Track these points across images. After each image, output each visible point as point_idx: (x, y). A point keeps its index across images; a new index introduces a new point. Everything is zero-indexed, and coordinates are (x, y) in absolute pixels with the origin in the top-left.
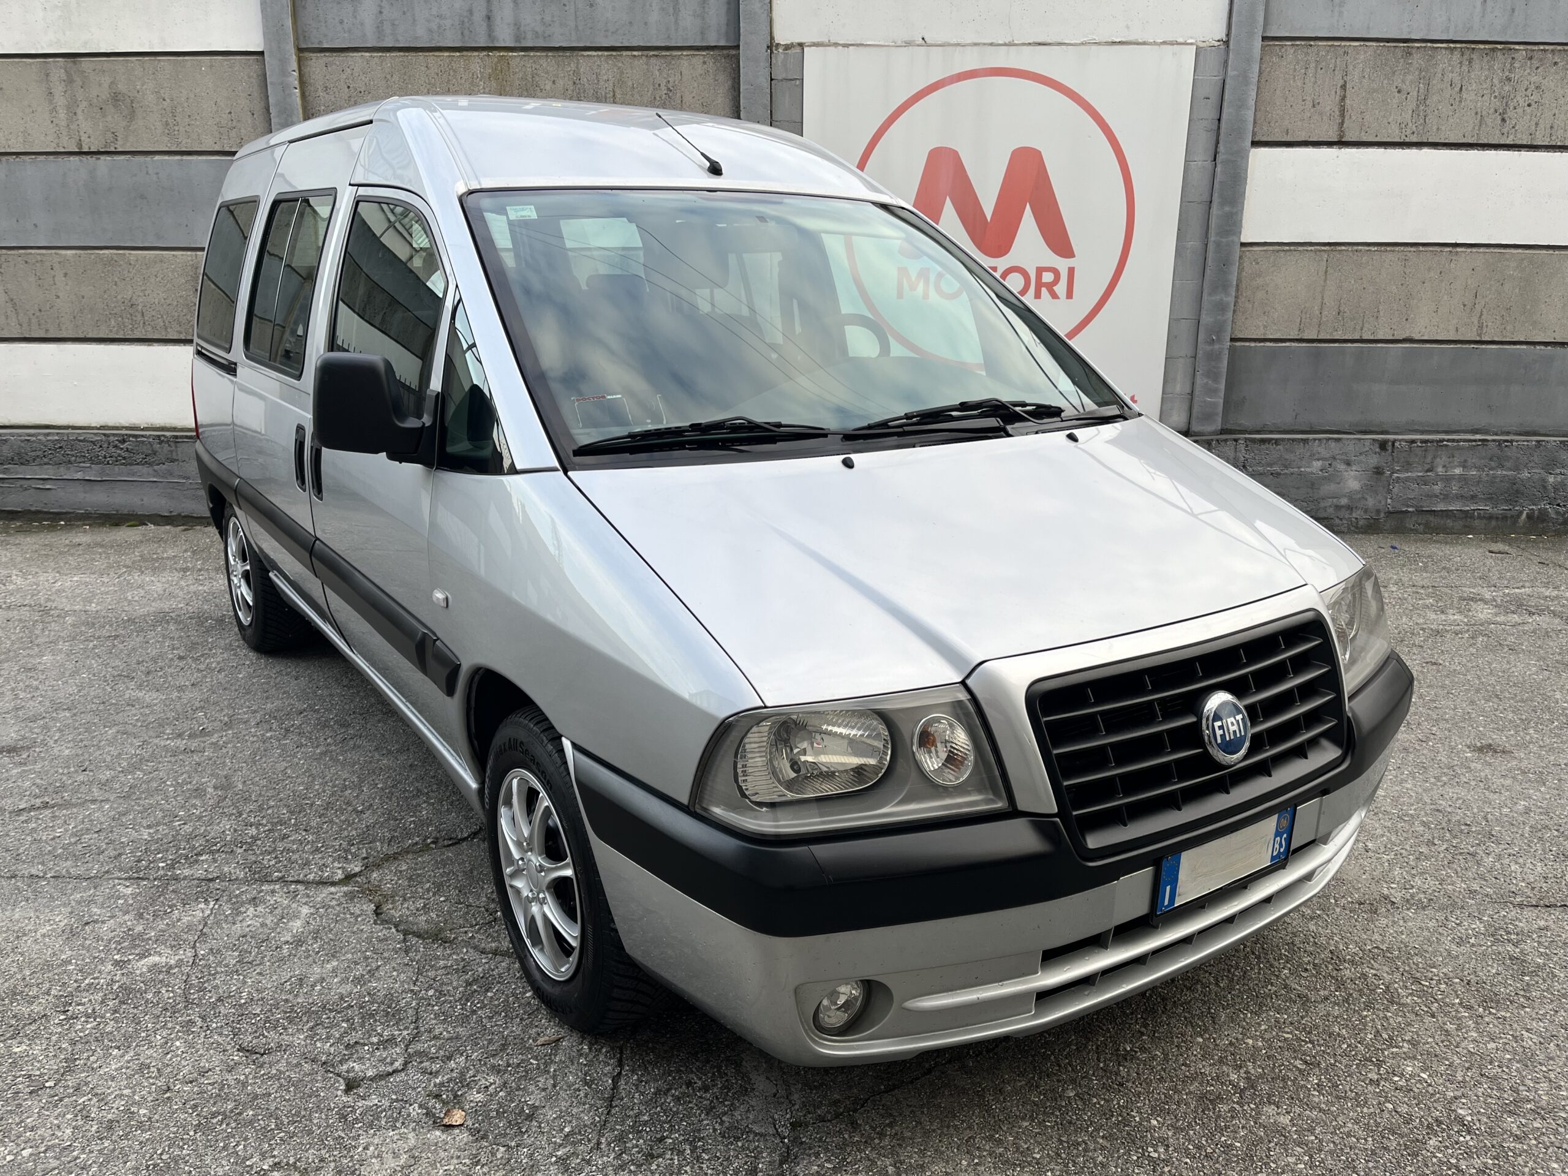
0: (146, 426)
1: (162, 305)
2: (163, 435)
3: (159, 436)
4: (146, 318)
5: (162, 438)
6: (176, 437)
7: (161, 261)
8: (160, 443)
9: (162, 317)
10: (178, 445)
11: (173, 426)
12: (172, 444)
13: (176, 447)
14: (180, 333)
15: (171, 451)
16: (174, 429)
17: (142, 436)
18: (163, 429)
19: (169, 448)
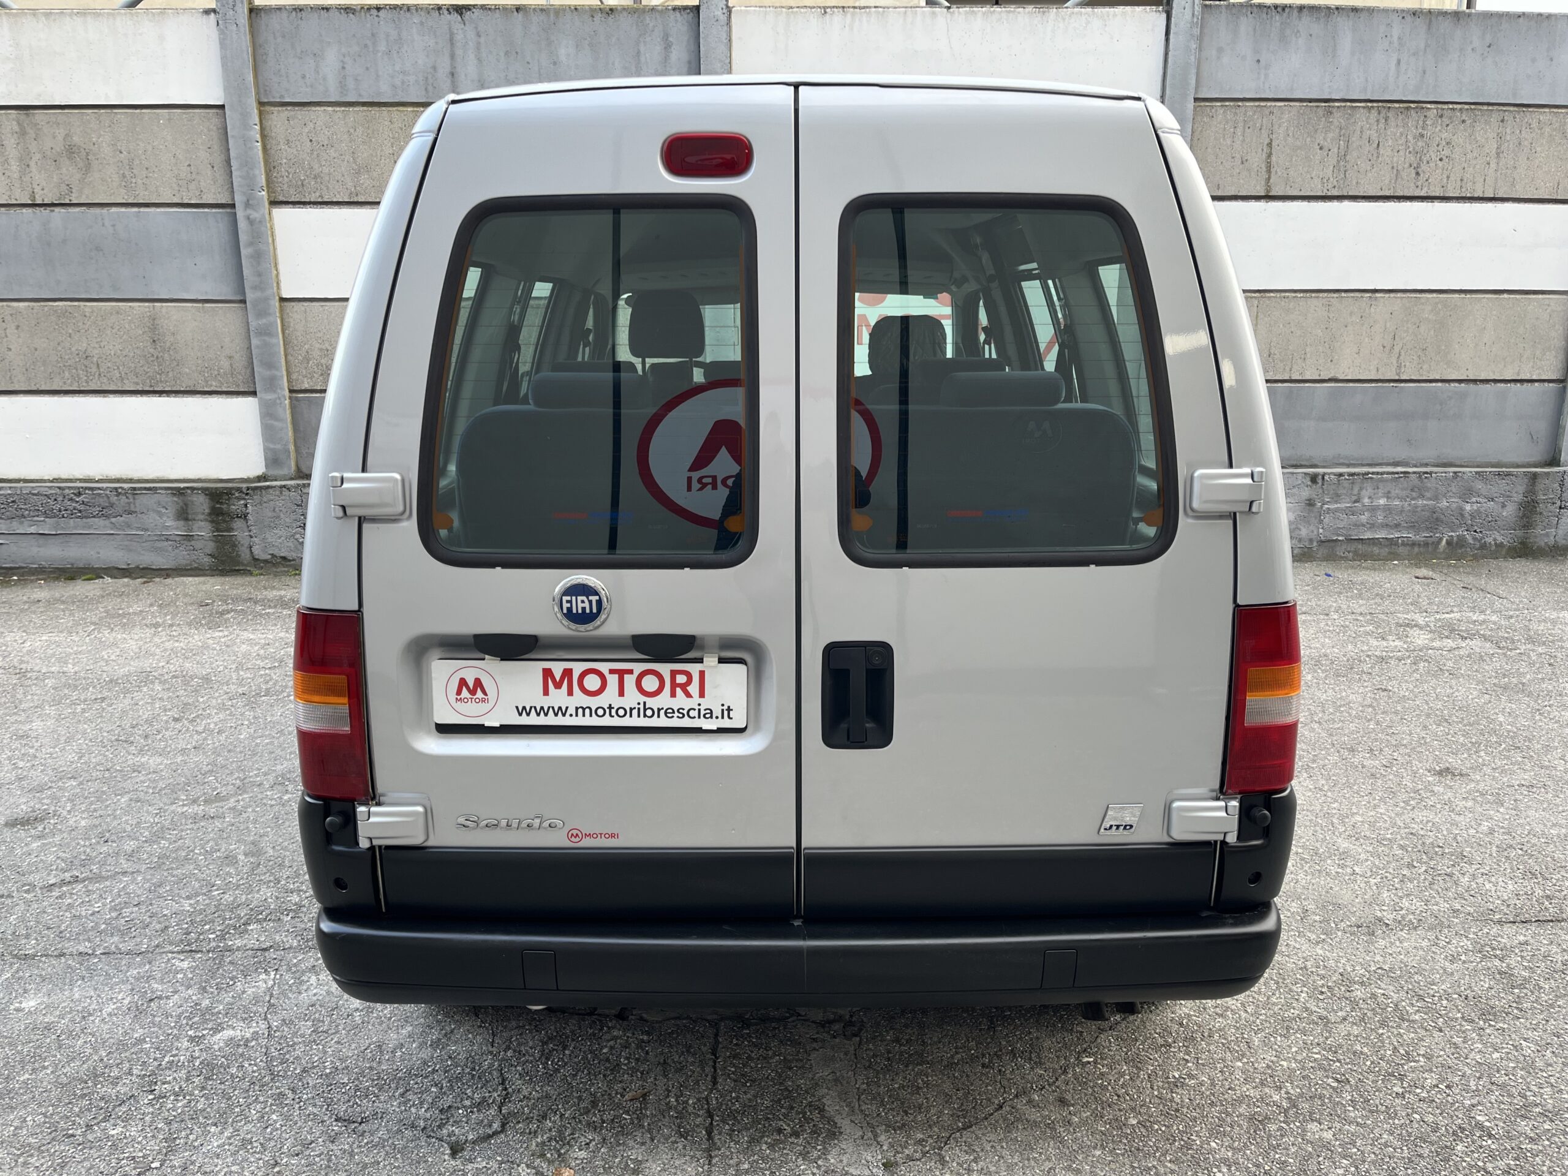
0: (101, 477)
1: (118, 357)
2: (120, 488)
3: (116, 489)
4: (101, 370)
5: (120, 490)
6: (134, 489)
7: (118, 313)
8: (117, 496)
9: (118, 368)
10: (136, 496)
11: (130, 477)
12: (130, 496)
13: (134, 499)
14: (137, 384)
15: (129, 503)
16: (131, 481)
17: (99, 489)
18: (118, 481)
19: (127, 500)
